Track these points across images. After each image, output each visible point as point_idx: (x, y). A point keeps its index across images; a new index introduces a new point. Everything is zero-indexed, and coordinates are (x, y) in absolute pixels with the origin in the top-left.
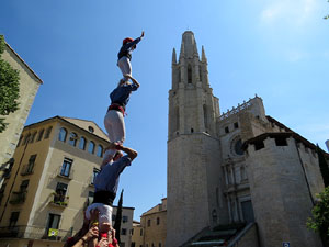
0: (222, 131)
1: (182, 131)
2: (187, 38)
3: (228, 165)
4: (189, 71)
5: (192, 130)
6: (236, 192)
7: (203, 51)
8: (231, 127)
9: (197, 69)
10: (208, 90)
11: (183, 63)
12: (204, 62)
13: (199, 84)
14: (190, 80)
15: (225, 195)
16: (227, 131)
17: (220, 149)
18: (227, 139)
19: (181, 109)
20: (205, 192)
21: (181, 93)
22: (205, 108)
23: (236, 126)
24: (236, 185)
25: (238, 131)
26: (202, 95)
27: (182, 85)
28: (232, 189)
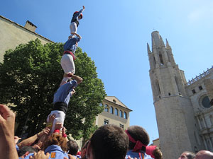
0: (191, 93)
1: (163, 96)
2: (155, 35)
3: (199, 116)
4: (160, 56)
5: (170, 94)
6: (209, 134)
7: (167, 42)
8: (197, 89)
9: (166, 54)
10: (175, 67)
11: (155, 52)
12: (169, 49)
13: (169, 64)
14: (162, 62)
15: (201, 136)
16: (194, 92)
17: (192, 105)
18: (195, 98)
19: (160, 81)
20: (186, 135)
21: (158, 71)
22: (176, 79)
23: (201, 88)
24: (208, 129)
25: (202, 91)
26: (172, 71)
27: (157, 65)
28: (206, 132)
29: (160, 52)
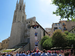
0: (26, 23)
1: (16, 21)
3: (26, 31)
4: (21, 7)
5: (19, 22)
6: (27, 36)
8: (28, 22)
9: (23, 7)
10: (24, 13)
11: (19, 5)
12: (25, 6)
13: (22, 11)
14: (20, 9)
15: (24, 37)
16: (27, 23)
17: (25, 27)
18: (27, 25)
19: (17, 16)
20: (20, 36)
21: (18, 12)
22: (23, 17)
23: (29, 22)
24: (27, 35)
25: (29, 23)
26: (23, 14)
27: (18, 10)
28: (26, 36)
29: (21, 5)
